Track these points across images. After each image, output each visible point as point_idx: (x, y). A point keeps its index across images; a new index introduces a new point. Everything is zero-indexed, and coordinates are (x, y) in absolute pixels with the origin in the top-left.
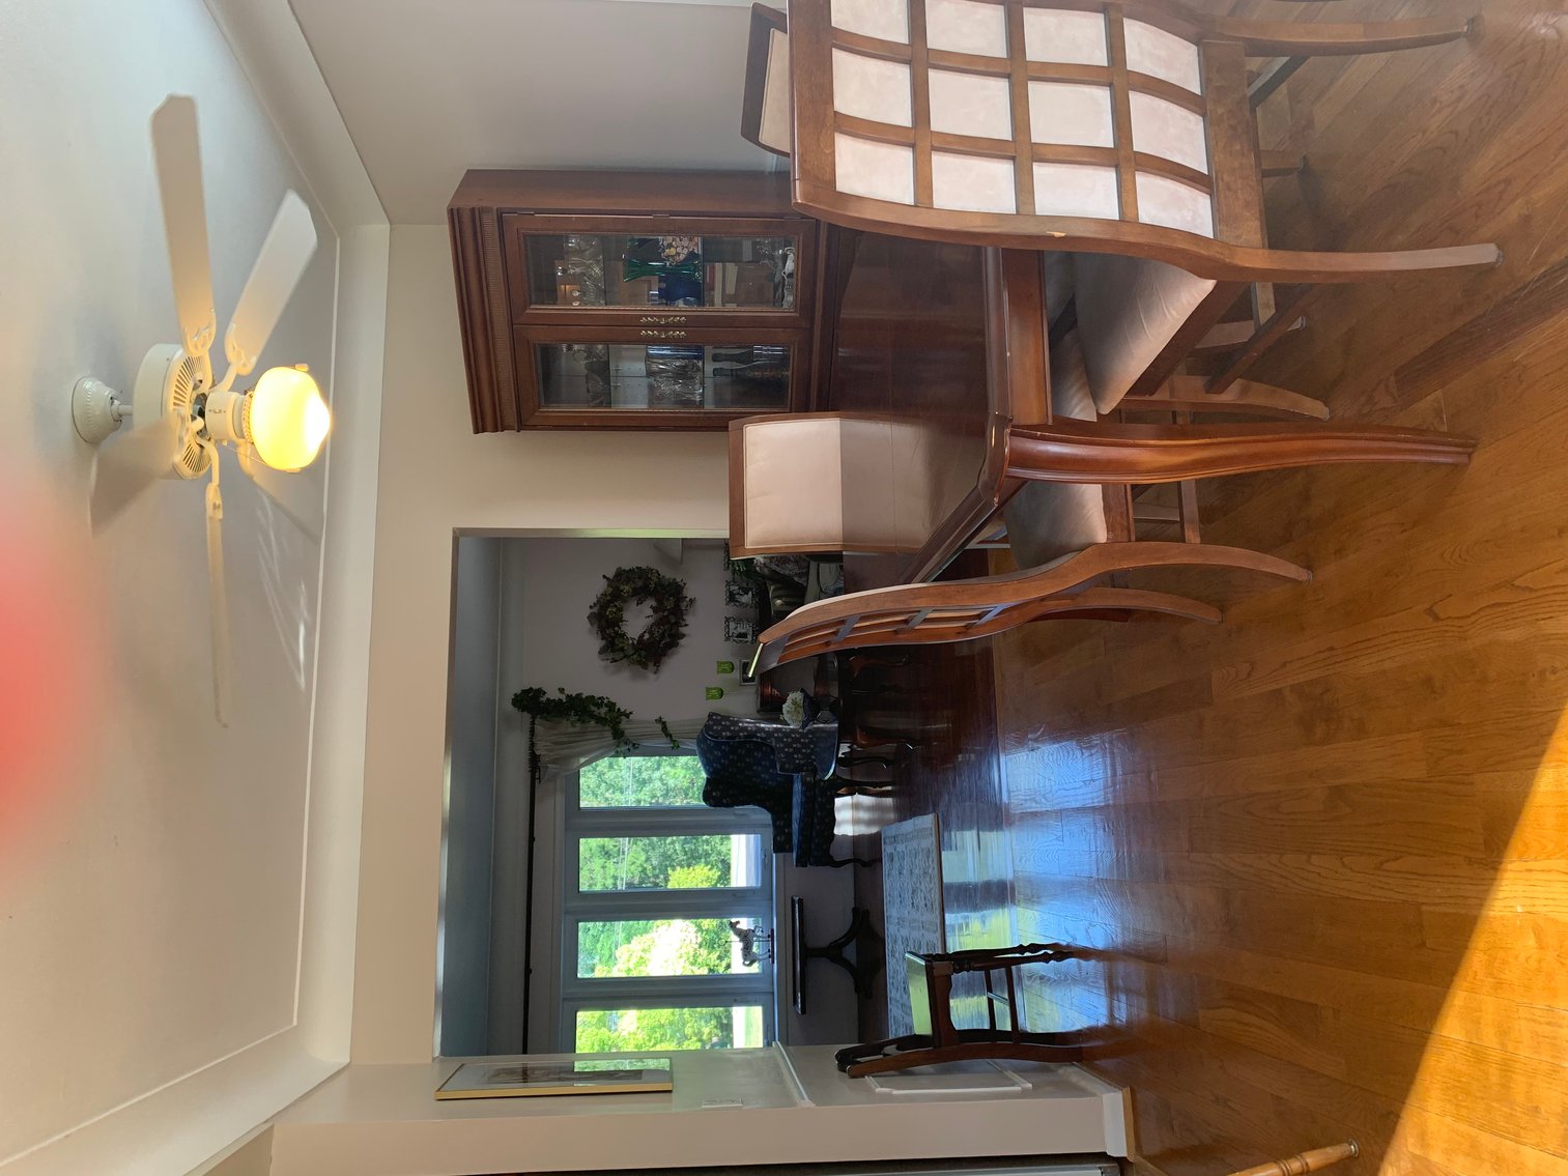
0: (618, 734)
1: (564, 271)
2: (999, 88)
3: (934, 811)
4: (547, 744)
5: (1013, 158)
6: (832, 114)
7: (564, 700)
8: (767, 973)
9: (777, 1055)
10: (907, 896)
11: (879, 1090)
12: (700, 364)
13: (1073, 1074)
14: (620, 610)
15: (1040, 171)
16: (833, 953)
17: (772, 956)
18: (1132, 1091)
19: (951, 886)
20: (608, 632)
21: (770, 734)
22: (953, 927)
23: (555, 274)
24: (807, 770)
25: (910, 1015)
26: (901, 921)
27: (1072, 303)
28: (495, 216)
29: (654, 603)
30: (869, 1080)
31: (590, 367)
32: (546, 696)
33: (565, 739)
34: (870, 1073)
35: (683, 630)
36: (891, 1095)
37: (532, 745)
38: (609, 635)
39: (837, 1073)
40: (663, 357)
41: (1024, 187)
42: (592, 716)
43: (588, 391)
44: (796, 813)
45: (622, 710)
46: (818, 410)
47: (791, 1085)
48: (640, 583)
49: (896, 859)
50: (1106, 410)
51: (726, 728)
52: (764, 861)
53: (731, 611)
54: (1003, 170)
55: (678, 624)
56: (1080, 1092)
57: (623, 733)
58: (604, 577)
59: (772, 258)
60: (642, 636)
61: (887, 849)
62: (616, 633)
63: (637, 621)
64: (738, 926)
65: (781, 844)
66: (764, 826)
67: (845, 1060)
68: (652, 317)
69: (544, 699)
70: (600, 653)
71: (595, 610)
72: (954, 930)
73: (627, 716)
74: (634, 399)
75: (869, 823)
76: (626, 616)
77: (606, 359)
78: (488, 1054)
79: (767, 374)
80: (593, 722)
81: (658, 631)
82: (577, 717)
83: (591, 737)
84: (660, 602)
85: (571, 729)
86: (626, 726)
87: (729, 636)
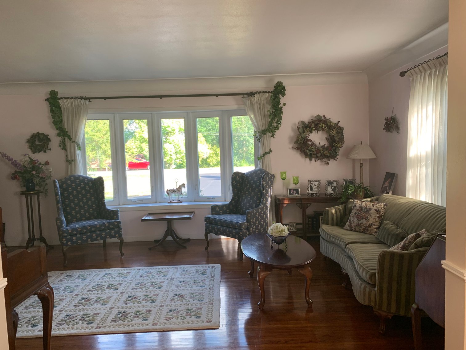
0: (264, 132)
4: (260, 100)
7: (280, 106)
8: (164, 200)
14: (323, 130)
16: (170, 231)
17: (171, 202)
20: (313, 124)
21: (265, 204)
29: (326, 146)
32: (282, 98)
33: (262, 108)
35: (313, 160)
37: (259, 93)
38: (311, 125)
42: (273, 119)
45: (275, 133)
48: (337, 139)
49: (203, 278)
51: (267, 183)
52: (210, 198)
53: (323, 182)
55: (316, 157)
57: (265, 134)
58: (339, 122)
60: (310, 141)
62: (312, 128)
63: (318, 138)
64: (183, 188)
65: (215, 209)
69: (280, 96)
70: (302, 121)
71: (323, 118)
73: (273, 136)
76: (320, 133)
80: (269, 120)
81: (312, 148)
82: (272, 113)
83: (263, 119)
84: (327, 148)
85: (266, 110)
86: (268, 135)
87: (311, 182)
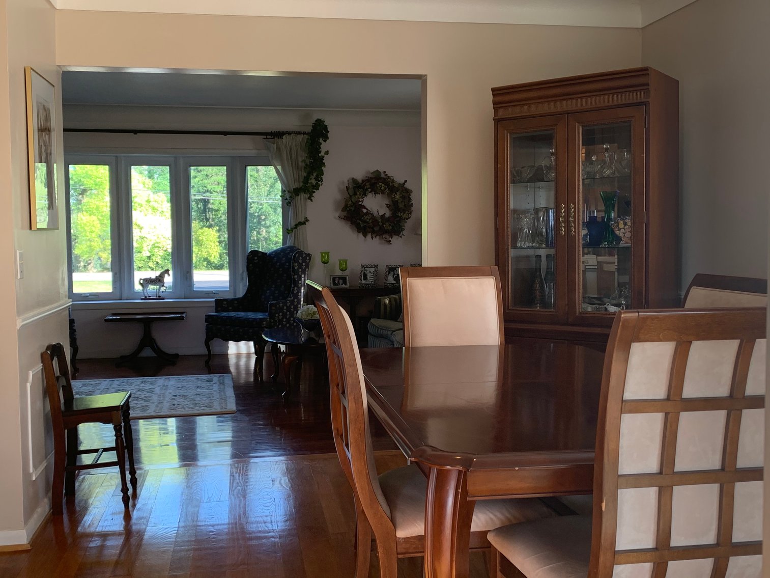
0: (296, 192)
1: (607, 149)
2: (714, 462)
3: (238, 410)
4: (290, 144)
5: (661, 473)
6: (690, 340)
7: (320, 155)
8: (136, 295)
9: (61, 302)
10: (182, 392)
11: (31, 374)
12: (544, 246)
13: (43, 509)
14: (383, 193)
15: (651, 493)
16: (148, 340)
17: (146, 298)
18: (27, 551)
19: (194, 423)
20: (368, 184)
21: (297, 296)
22: (166, 424)
23: (604, 144)
24: (270, 322)
25: (101, 394)
26: (166, 387)
27: (572, 513)
28: (643, 101)
29: (388, 215)
30: (40, 366)
31: (540, 169)
32: (323, 142)
33: (293, 157)
34: (44, 366)
35: (369, 236)
36: (27, 381)
37: (289, 133)
38: (365, 185)
39: (47, 344)
40: (548, 220)
41: (638, 480)
42: (310, 174)
43: (523, 168)
44: (242, 314)
45: (313, 194)
46: (505, 328)
47: (35, 312)
48: (401, 206)
49: (208, 384)
50: (490, 537)
51: (300, 266)
52: (211, 292)
53: (383, 269)
54: (652, 465)
55: (373, 232)
56: (28, 514)
57: (298, 195)
58: (406, 181)
59: (620, 296)
60: (365, 207)
61: (215, 378)
62: (367, 190)
63: (375, 204)
64: (166, 275)
65: (222, 304)
66: (235, 293)
67: (55, 350)
68: (574, 212)
69: (321, 140)
70: (353, 178)
71: (383, 175)
72: (163, 424)
73: (310, 198)
74: (516, 199)
75: (237, 366)
76: (379, 196)
77: (545, 179)
78: (63, 105)
79: (538, 293)
80: (305, 174)
81: (368, 219)
82: (309, 164)
83: (295, 172)
84: (388, 220)
85: (300, 159)
86: (302, 197)
87: (365, 268)
